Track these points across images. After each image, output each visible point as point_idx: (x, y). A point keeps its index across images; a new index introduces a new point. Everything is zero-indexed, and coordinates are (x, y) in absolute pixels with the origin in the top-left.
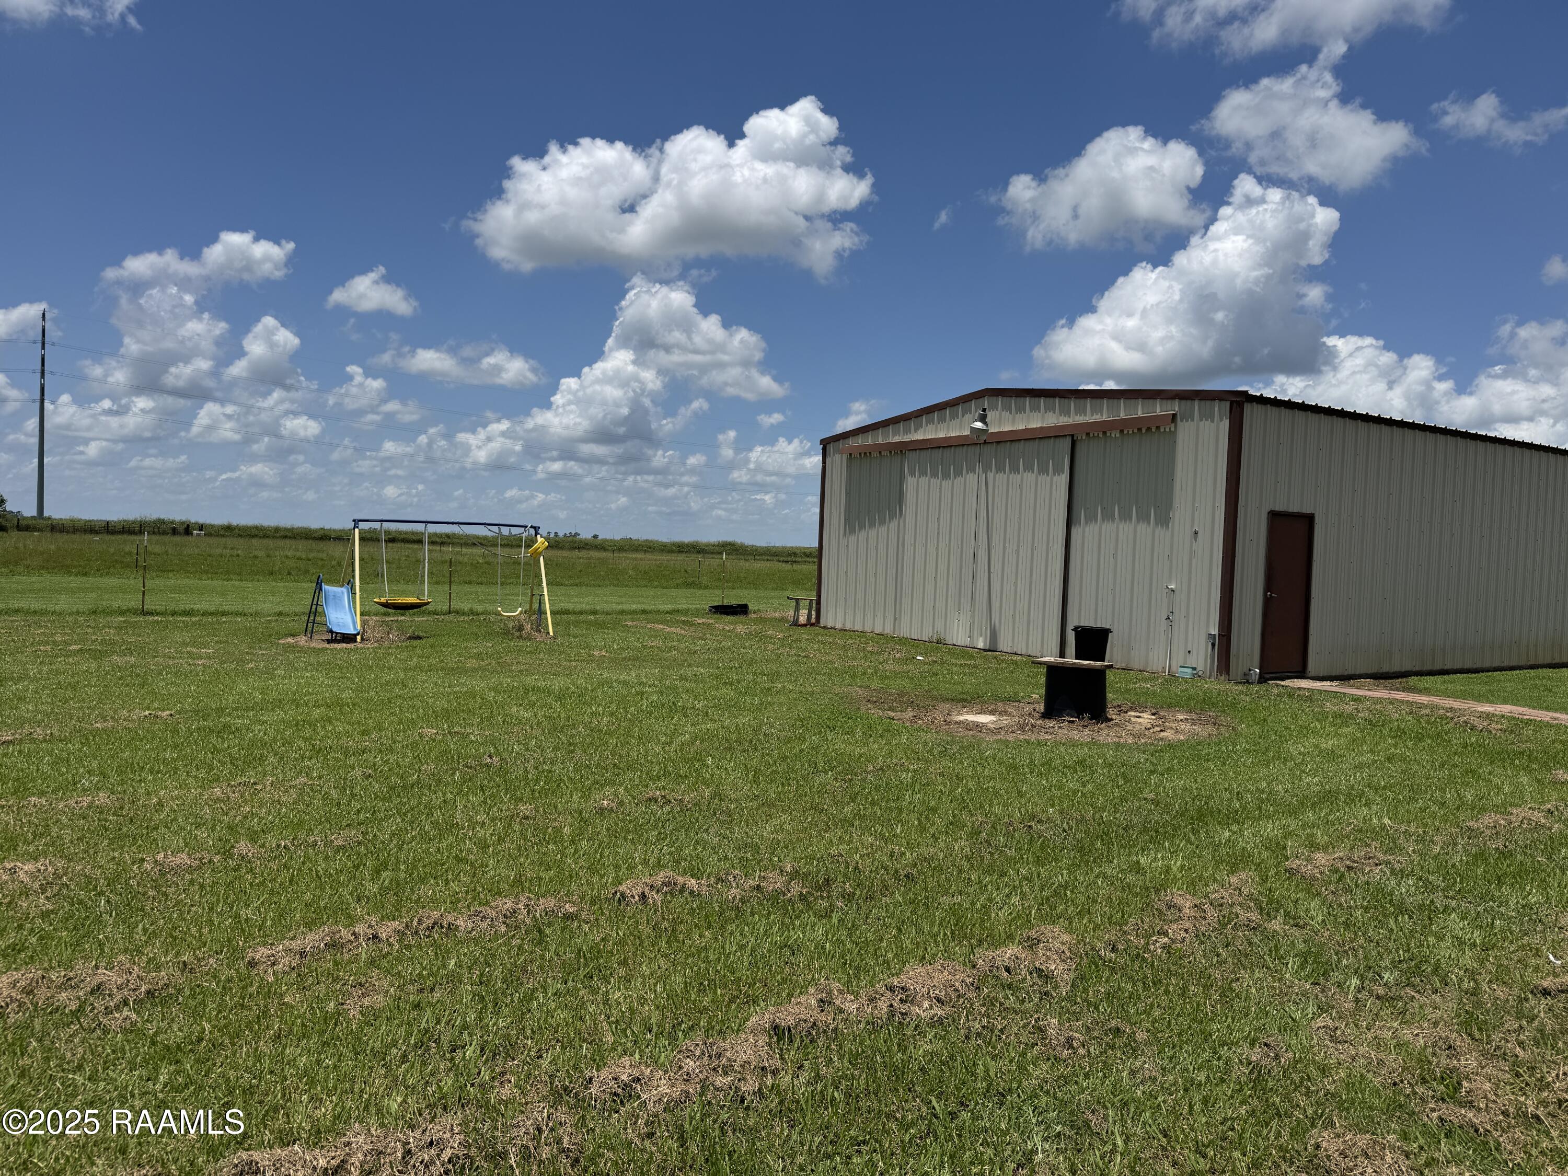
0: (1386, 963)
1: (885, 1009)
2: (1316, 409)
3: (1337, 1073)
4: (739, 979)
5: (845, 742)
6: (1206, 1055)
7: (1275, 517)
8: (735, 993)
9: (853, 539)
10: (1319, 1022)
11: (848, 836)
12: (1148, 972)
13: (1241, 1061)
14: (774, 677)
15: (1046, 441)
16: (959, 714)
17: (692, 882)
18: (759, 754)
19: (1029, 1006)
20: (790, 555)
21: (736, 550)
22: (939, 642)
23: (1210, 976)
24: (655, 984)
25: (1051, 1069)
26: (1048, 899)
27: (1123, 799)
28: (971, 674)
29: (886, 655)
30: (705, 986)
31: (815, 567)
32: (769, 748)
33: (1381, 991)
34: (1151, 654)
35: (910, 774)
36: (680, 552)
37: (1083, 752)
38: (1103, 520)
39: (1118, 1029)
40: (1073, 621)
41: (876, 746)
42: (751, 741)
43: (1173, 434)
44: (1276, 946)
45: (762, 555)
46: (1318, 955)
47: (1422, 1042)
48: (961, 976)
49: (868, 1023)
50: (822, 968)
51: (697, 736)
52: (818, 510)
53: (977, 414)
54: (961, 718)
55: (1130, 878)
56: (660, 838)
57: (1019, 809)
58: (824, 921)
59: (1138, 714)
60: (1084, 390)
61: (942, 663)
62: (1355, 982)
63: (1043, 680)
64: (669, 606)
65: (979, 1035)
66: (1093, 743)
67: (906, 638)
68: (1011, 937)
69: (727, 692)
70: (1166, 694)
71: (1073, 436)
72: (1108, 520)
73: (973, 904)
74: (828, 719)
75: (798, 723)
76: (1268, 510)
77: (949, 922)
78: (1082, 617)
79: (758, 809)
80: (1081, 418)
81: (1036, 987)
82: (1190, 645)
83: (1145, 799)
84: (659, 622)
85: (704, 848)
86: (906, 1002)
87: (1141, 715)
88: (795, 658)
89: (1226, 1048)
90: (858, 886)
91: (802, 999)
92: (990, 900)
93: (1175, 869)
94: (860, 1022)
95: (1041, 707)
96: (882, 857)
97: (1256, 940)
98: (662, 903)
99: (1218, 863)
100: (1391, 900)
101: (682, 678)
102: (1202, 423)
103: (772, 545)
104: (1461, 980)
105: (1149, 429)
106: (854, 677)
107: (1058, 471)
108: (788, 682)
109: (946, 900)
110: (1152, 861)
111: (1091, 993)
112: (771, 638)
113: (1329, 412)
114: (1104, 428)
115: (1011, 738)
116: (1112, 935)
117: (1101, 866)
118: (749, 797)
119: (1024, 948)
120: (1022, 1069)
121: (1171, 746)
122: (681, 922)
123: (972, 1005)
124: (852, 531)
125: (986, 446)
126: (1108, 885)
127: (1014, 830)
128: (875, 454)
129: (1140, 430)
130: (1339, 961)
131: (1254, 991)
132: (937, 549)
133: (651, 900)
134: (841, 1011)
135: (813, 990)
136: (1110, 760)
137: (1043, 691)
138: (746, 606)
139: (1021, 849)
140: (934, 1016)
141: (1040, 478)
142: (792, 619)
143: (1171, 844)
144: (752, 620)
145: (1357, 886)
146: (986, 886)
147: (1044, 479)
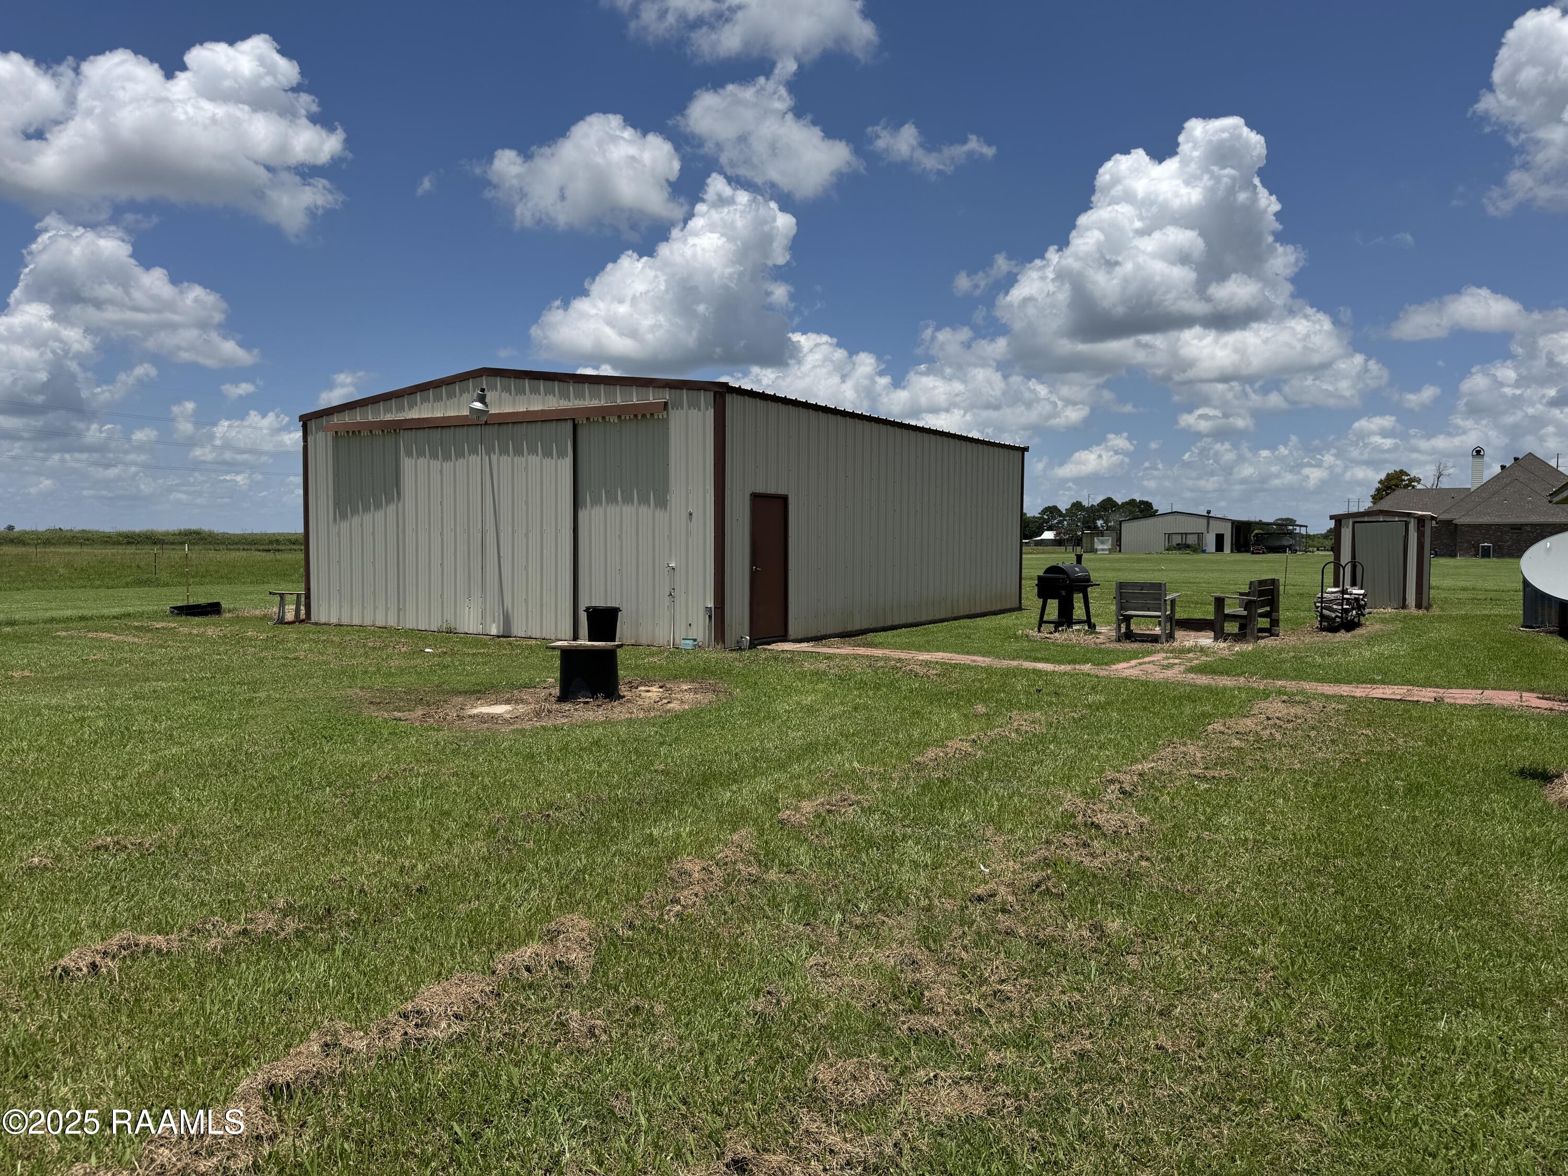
0: (861, 894)
1: (399, 1038)
2: (785, 401)
3: (828, 1005)
4: (225, 1040)
5: (345, 752)
6: (718, 1015)
7: (757, 498)
8: (219, 1058)
9: (345, 525)
10: (812, 961)
11: (351, 857)
12: (663, 942)
13: (748, 1013)
14: (255, 685)
15: (548, 424)
16: (473, 707)
17: (159, 940)
18: (240, 777)
19: (551, 1002)
20: (271, 542)
21: (203, 539)
22: (449, 632)
23: (719, 935)
24: (115, 1069)
25: (575, 1062)
26: (567, 887)
27: (637, 774)
28: (485, 664)
29: (390, 650)
30: (180, 1058)
31: (301, 556)
32: (251, 769)
33: (858, 920)
34: (657, 629)
35: (420, 779)
36: (129, 543)
37: (598, 732)
38: (608, 503)
39: (637, 1007)
40: (584, 603)
41: (381, 753)
42: (230, 763)
43: (666, 421)
44: (773, 895)
45: (236, 544)
46: (808, 896)
47: (892, 961)
48: (480, 986)
49: (380, 1058)
50: (324, 1008)
51: (159, 765)
52: (301, 492)
53: (475, 395)
54: (475, 711)
55: (645, 851)
56: (114, 892)
57: (537, 799)
58: (326, 956)
59: (647, 688)
60: (581, 375)
61: (453, 654)
62: (838, 916)
63: (557, 663)
64: (117, 609)
65: (500, 1044)
66: (608, 722)
67: (413, 630)
68: (530, 934)
69: (198, 708)
70: (671, 666)
71: (574, 420)
72: (612, 503)
73: (492, 906)
74: (324, 728)
75: (288, 736)
76: (750, 492)
77: (466, 930)
78: (593, 597)
79: (240, 841)
80: (581, 403)
81: (557, 981)
82: (690, 618)
83: (656, 771)
84: (103, 630)
85: (174, 897)
86: (422, 1026)
87: (650, 689)
88: (282, 661)
89: (735, 1003)
90: (365, 910)
91: (302, 1048)
92: (509, 899)
93: (684, 835)
94: (371, 1059)
95: (556, 691)
96: (391, 874)
97: (756, 892)
98: (120, 970)
99: (721, 823)
100: (863, 836)
101: (136, 697)
102: (690, 412)
103: (250, 532)
104: (918, 899)
105: (644, 416)
106: (353, 677)
107: (562, 454)
108: (274, 689)
109: (462, 908)
110: (664, 831)
111: (611, 975)
112: (251, 640)
113: (795, 403)
114: (603, 413)
115: (527, 726)
116: (629, 912)
117: (617, 844)
118: (229, 829)
119: (544, 943)
120: (546, 1069)
121: (678, 717)
122: (147, 989)
123: (492, 1014)
124: (344, 516)
125: (487, 427)
126: (624, 862)
127: (533, 822)
128: (365, 433)
129: (636, 416)
130: (825, 900)
131: (756, 942)
132: (442, 534)
133: (104, 970)
134: (349, 1051)
135: (315, 1035)
136: (624, 737)
137: (558, 675)
138: (217, 605)
139: (540, 841)
140: (452, 1035)
141: (544, 461)
142: (276, 617)
143: (680, 811)
144: (229, 620)
145: (836, 826)
146: (504, 885)
147: (549, 463)
